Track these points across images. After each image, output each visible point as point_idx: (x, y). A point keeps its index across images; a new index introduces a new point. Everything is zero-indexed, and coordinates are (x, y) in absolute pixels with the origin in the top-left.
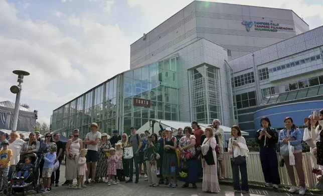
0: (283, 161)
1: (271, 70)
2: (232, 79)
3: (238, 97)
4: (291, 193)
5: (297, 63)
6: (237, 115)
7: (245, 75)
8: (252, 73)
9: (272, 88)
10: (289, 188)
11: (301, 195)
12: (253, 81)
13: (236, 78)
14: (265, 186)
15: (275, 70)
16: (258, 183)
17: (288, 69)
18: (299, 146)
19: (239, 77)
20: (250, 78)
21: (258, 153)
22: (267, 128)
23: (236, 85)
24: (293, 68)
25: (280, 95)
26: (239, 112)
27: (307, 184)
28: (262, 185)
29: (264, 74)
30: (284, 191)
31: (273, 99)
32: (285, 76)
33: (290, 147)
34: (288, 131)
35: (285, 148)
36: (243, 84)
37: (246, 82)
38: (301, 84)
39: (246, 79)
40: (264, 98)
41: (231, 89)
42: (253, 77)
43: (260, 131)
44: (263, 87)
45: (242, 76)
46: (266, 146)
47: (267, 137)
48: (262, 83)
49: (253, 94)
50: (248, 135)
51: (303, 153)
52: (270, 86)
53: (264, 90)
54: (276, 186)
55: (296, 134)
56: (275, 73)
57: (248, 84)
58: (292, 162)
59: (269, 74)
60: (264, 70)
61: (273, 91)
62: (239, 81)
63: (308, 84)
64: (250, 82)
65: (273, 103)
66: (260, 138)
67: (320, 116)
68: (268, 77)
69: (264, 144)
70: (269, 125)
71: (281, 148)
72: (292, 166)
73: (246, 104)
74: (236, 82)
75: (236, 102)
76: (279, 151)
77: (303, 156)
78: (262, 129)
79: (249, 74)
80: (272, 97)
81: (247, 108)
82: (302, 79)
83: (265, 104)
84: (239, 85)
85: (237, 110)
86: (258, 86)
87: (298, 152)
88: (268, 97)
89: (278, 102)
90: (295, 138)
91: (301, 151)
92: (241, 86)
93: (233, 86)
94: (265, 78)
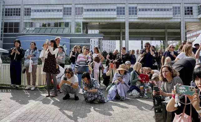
0: (25, 70)
1: (33, 10)
2: (3, 9)
3: (6, 24)
4: (26, 90)
5: (49, 11)
6: (3, 37)
7: (14, 9)
8: (20, 9)
9: (31, 23)
10: (26, 87)
11: (32, 90)
12: (19, 15)
13: (6, 9)
14: (11, 86)
15: (35, 11)
16: (6, 85)
17: (43, 13)
18: (36, 61)
19: (9, 9)
20: (17, 12)
21: (9, 64)
22: (18, 48)
23: (6, 15)
24: (47, 13)
25: (36, 28)
26: (5, 36)
27: (37, 84)
28: (9, 86)
29: (28, 12)
30: (22, 89)
31: (31, 31)
32: (41, 17)
33: (31, 61)
34: (32, 51)
35: (27, 62)
36: (11, 15)
37: (14, 15)
38: (49, 25)
39: (14, 12)
40: (25, 29)
41: (1, 16)
42: (20, 12)
43: (12, 49)
44: (25, 21)
45: (12, 9)
46: (15, 60)
47: (17, 53)
48: (25, 18)
49: (17, 24)
50: (8, 52)
51: (38, 65)
52: (31, 21)
53: (26, 23)
54: (18, 86)
55: (36, 53)
56: (35, 13)
57: (15, 16)
58: (30, 71)
59: (31, 13)
60: (28, 9)
61: (31, 25)
62: (9, 12)
63: (53, 25)
64: (17, 15)
65: (31, 33)
66: (12, 54)
67: (50, 43)
68: (30, 15)
69: (14, 58)
70: (20, 45)
71: (25, 61)
72: (30, 73)
73: (11, 30)
74: (6, 12)
75: (3, 27)
76: (23, 63)
77: (37, 67)
78: (14, 48)
79: (17, 9)
80: (30, 29)
81: (12, 33)
82: (50, 21)
83: (25, 33)
84: (9, 15)
85: (3, 33)
86: (22, 20)
87: (35, 64)
88: (28, 29)
89: (33, 33)
90: (35, 55)
91: (37, 63)
92: (10, 16)
93: (3, 15)
94: (28, 15)
